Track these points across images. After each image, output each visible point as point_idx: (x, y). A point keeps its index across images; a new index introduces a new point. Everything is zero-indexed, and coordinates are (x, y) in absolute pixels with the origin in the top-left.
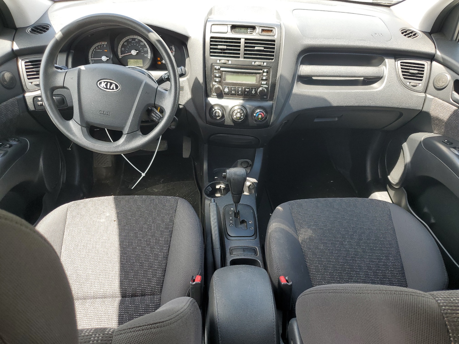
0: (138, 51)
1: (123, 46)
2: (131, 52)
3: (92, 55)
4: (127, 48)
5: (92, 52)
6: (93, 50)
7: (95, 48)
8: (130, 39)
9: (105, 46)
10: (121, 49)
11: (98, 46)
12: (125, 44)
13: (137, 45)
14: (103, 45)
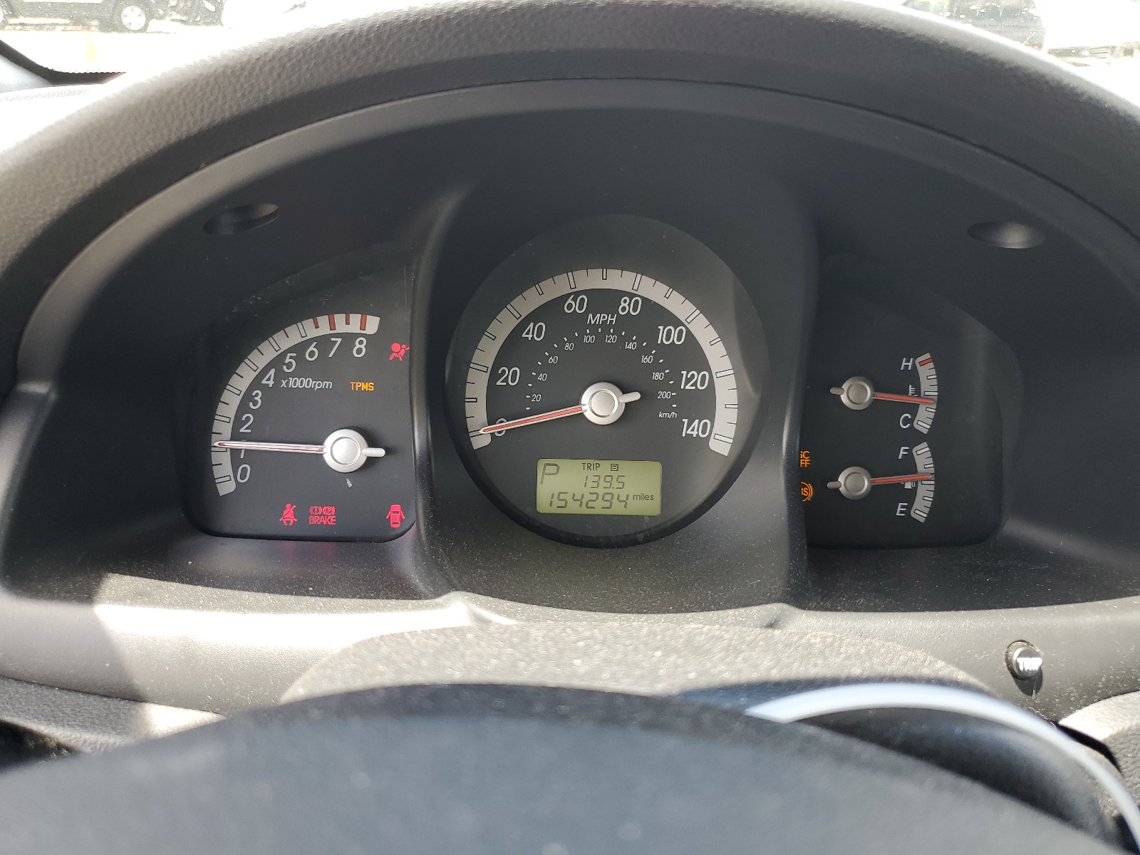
0: (635, 396)
1: (512, 349)
2: (577, 402)
3: (238, 422)
4: (546, 368)
5: (247, 397)
6: (256, 384)
7: (277, 363)
8: (577, 294)
9: (360, 347)
10: (494, 375)
11: (300, 348)
12: (530, 334)
13: (630, 346)
14: (349, 338)
